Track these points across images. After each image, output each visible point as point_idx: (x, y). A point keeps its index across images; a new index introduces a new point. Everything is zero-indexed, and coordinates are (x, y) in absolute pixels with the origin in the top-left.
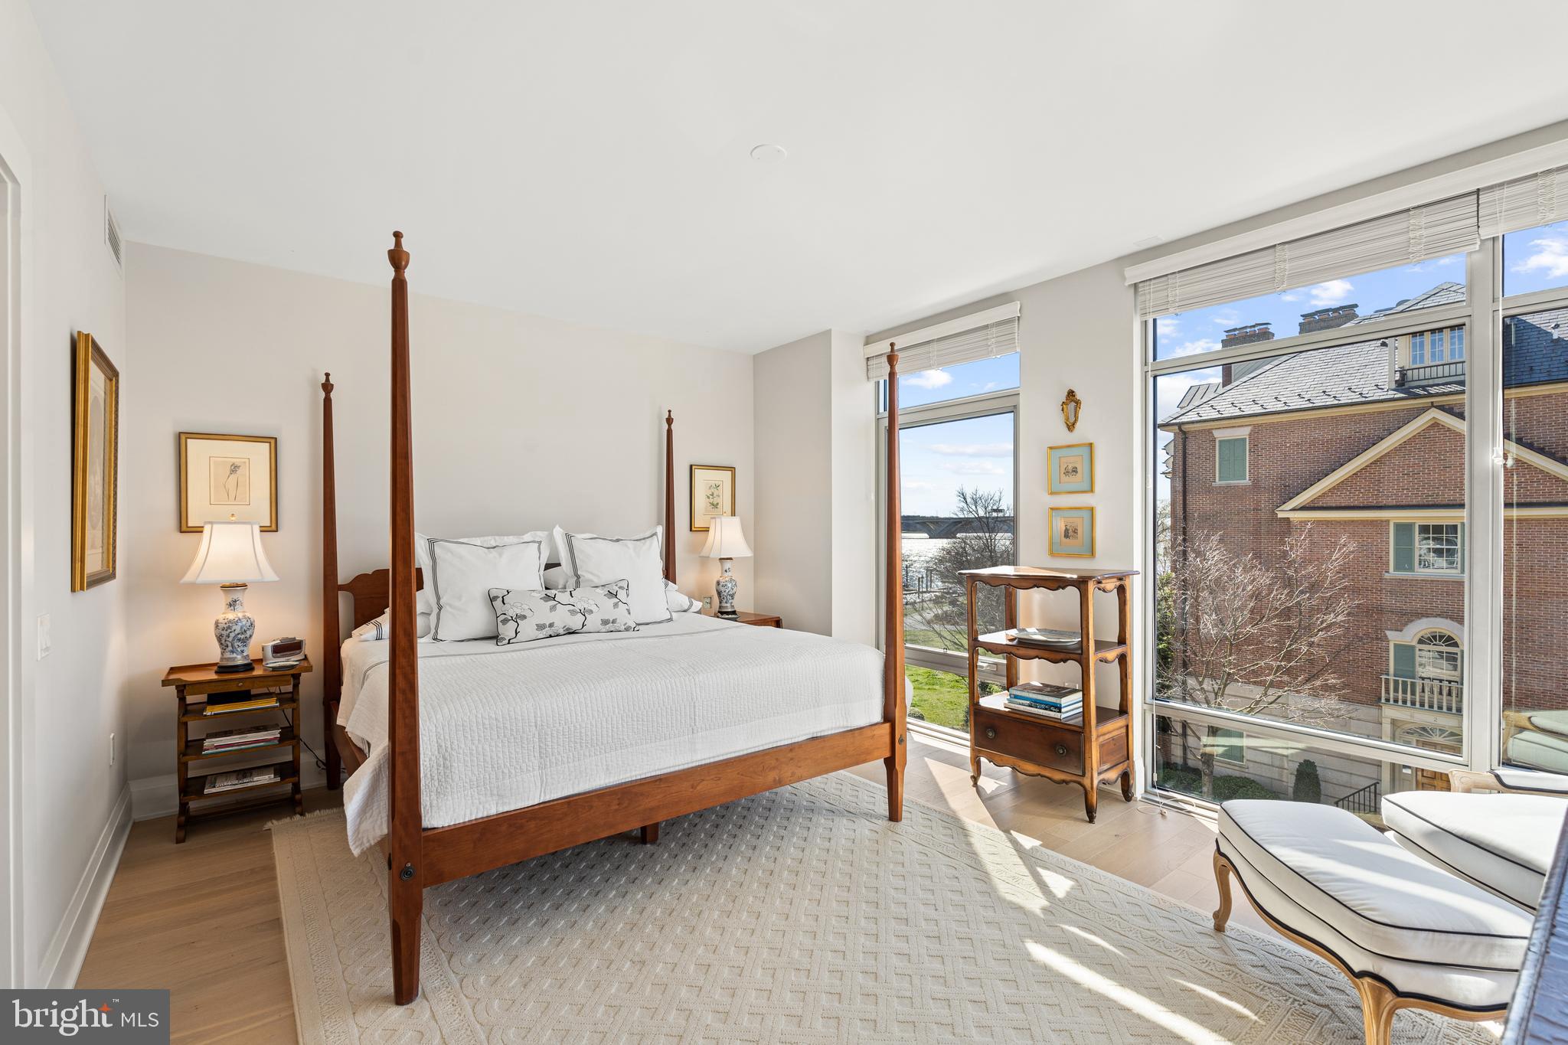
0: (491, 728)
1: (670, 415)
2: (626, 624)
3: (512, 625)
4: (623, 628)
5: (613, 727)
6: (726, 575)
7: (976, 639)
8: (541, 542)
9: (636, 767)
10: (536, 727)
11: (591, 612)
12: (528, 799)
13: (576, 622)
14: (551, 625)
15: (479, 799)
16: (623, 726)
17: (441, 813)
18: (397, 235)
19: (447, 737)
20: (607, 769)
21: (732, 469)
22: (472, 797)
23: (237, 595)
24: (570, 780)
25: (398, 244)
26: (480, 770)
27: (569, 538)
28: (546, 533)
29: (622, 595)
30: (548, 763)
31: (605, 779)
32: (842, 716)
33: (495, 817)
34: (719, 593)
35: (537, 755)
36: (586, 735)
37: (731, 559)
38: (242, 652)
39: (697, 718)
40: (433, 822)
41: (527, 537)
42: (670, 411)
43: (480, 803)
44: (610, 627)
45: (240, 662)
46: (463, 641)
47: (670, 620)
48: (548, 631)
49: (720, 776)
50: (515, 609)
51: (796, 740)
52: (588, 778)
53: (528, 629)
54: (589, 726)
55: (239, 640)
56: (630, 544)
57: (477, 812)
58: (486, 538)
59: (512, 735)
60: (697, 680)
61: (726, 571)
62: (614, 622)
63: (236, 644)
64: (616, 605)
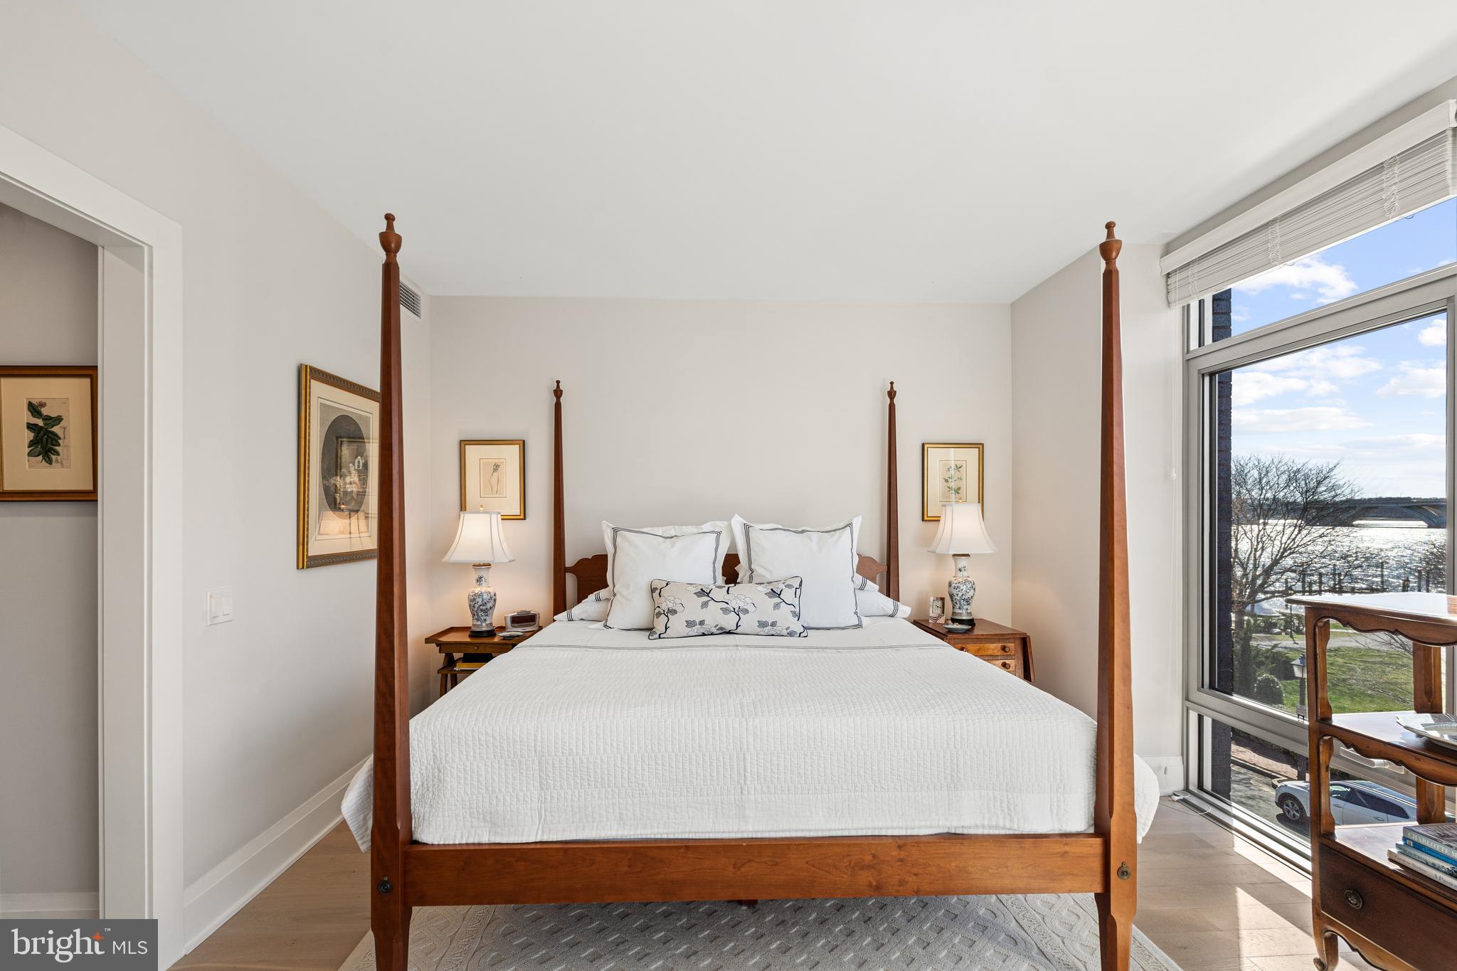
0: (488, 746)
1: (892, 387)
2: (789, 628)
3: (663, 618)
4: (785, 632)
5: (629, 768)
6: (960, 574)
7: (1326, 720)
8: (720, 533)
9: (659, 823)
10: (536, 752)
11: (746, 611)
12: (522, 835)
13: (729, 621)
14: (702, 623)
15: (472, 822)
16: (643, 769)
17: (431, 829)
18: (389, 218)
19: (442, 748)
20: (621, 818)
21: (980, 446)
22: (464, 818)
23: (483, 573)
24: (573, 822)
25: (390, 226)
26: (473, 790)
27: (747, 528)
28: (725, 522)
29: (788, 595)
30: (549, 797)
31: (618, 830)
32: (1002, 811)
33: (487, 847)
34: (951, 596)
35: (537, 784)
36: (595, 772)
37: (968, 555)
38: (485, 620)
39: (748, 775)
40: (423, 837)
41: (707, 527)
42: (892, 383)
43: (472, 827)
44: (767, 630)
45: (484, 629)
46: (629, 630)
47: (859, 626)
48: (697, 629)
49: (778, 860)
50: (668, 603)
51: (915, 832)
52: (595, 824)
53: (677, 624)
54: (599, 761)
55: (482, 610)
56: (815, 536)
57: (468, 837)
58: (667, 528)
59: (509, 756)
60: (751, 724)
61: (960, 570)
62: (773, 624)
63: (480, 614)
64: (777, 606)
